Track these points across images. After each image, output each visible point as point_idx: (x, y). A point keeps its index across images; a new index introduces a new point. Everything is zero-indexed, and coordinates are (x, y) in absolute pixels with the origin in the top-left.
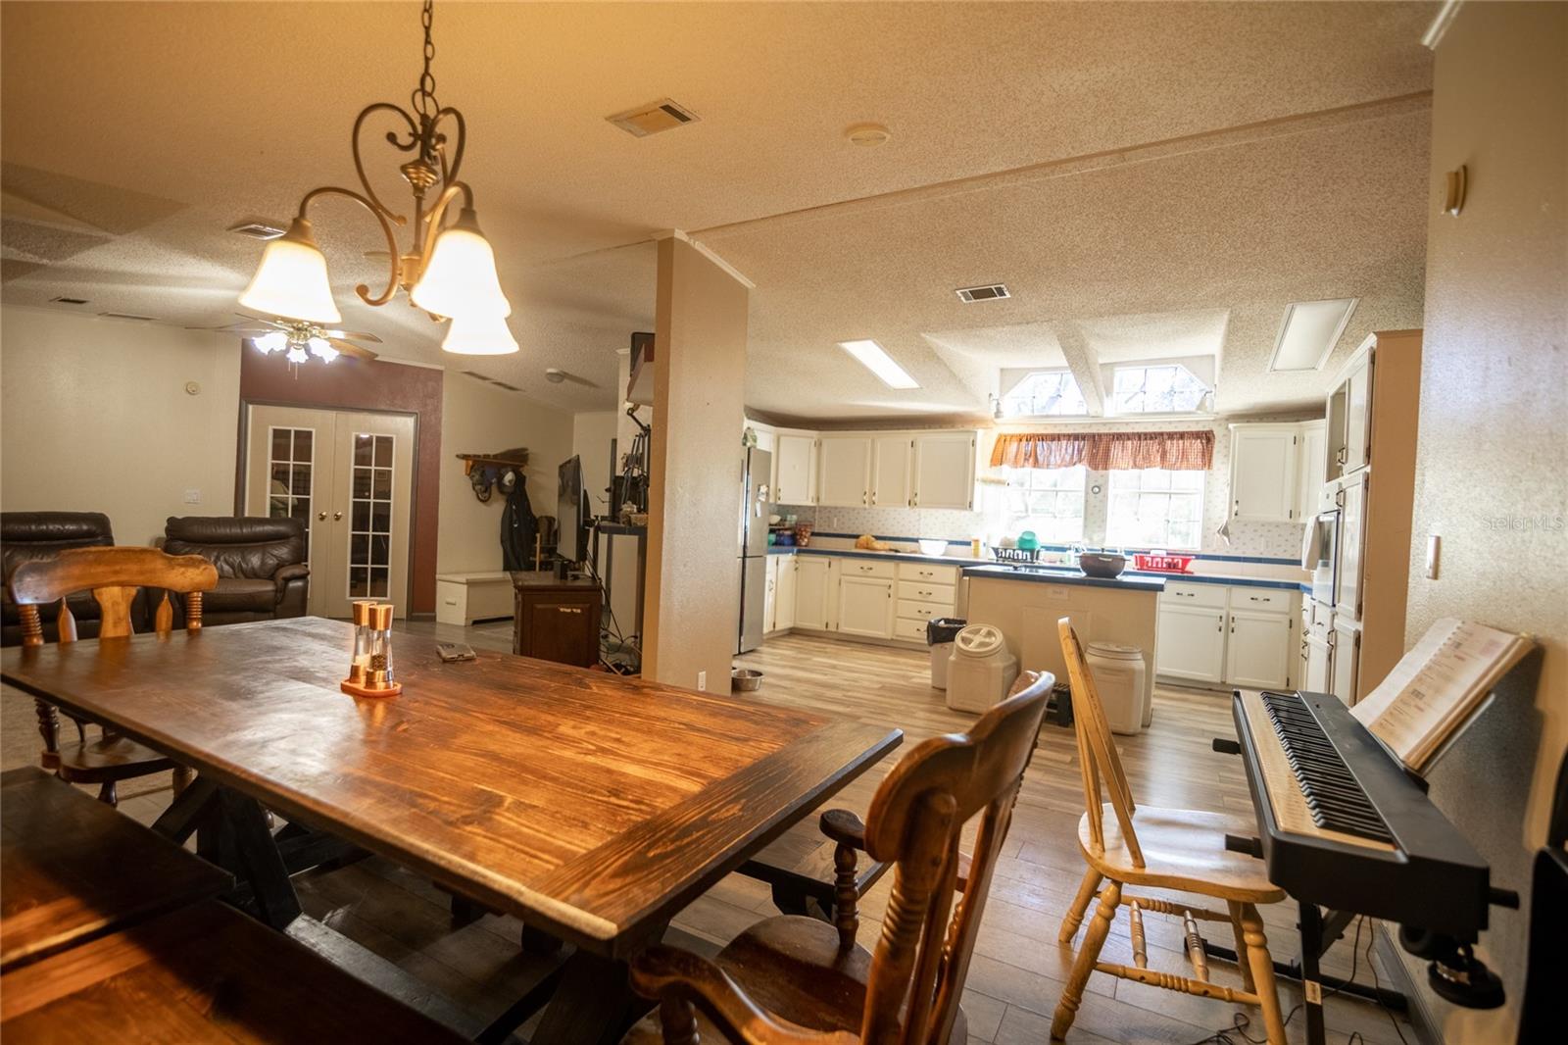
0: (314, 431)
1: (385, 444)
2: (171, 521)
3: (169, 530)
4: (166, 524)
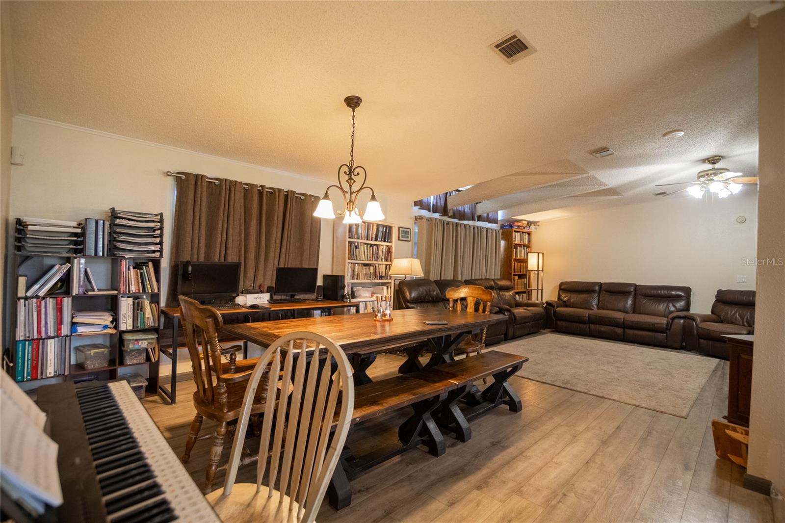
2: (720, 292)
3: (717, 296)
4: (716, 293)
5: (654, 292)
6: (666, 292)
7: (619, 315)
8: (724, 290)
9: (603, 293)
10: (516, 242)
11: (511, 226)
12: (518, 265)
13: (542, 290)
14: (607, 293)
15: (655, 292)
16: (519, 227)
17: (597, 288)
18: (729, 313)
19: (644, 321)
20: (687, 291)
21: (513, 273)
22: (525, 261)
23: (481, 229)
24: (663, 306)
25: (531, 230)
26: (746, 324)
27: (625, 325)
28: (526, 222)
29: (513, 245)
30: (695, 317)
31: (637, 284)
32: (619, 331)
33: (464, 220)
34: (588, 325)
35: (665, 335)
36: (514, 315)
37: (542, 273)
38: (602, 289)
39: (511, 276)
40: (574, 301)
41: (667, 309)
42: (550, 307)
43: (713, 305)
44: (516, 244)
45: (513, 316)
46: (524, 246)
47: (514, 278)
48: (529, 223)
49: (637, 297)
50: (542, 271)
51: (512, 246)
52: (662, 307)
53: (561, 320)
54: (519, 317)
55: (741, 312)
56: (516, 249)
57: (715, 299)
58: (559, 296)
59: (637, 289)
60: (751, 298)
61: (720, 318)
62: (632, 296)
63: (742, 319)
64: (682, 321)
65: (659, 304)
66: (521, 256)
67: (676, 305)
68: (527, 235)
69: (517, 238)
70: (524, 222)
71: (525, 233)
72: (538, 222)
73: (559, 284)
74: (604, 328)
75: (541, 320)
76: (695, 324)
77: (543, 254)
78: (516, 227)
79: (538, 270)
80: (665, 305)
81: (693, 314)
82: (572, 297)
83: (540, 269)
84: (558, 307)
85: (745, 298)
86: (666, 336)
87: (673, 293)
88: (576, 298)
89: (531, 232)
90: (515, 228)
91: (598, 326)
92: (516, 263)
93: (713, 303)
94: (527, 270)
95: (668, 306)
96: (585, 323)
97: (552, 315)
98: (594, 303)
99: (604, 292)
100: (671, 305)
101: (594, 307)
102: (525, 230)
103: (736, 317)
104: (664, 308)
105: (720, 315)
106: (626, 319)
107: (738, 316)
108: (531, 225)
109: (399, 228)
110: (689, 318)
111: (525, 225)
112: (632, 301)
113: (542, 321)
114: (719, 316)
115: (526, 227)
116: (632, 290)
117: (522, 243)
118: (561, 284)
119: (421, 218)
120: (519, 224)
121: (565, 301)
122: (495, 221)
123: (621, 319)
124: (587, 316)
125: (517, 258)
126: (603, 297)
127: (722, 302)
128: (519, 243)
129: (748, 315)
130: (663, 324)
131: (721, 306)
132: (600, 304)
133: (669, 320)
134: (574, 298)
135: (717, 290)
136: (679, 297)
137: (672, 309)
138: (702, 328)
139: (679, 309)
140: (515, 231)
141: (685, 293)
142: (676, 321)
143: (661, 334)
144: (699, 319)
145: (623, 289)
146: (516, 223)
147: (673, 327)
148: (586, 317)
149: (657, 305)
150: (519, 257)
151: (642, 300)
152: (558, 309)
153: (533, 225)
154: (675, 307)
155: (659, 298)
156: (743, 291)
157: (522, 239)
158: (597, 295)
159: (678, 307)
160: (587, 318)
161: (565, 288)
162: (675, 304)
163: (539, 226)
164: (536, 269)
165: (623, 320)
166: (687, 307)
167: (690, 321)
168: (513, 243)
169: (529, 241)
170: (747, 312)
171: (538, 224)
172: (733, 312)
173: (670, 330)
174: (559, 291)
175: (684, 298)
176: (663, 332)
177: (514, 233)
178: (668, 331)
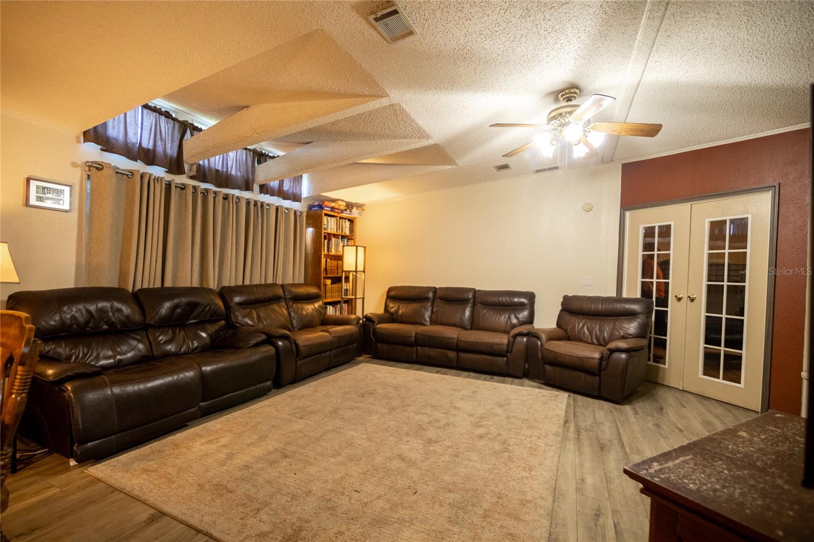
0: (672, 224)
1: (741, 226)
2: (566, 298)
3: (563, 304)
4: (562, 300)
5: (494, 299)
6: (508, 299)
7: (451, 333)
8: (570, 295)
9: (437, 302)
10: (329, 231)
11: (321, 207)
12: (332, 263)
13: (363, 299)
14: (442, 301)
15: (496, 299)
16: (333, 209)
17: (431, 295)
18: (577, 326)
19: (481, 341)
20: (531, 296)
21: (323, 275)
22: (340, 258)
23: (262, 206)
24: (505, 317)
25: (353, 216)
26: (595, 341)
27: (460, 348)
28: (344, 204)
29: (323, 235)
30: (540, 333)
31: (477, 289)
32: (452, 354)
33: (227, 186)
34: (415, 348)
35: (505, 359)
36: (296, 345)
37: (363, 274)
38: (437, 296)
39: (320, 279)
40: (403, 313)
41: (509, 321)
42: (368, 323)
43: (559, 315)
44: (329, 234)
45: (293, 346)
46: (343, 237)
47: (324, 282)
48: (350, 206)
49: (476, 306)
50: (364, 271)
51: (321, 236)
52: (502, 319)
53: (382, 342)
54: (303, 346)
55: (589, 325)
56: (330, 240)
57: (560, 308)
58: (386, 306)
59: (476, 295)
60: (600, 307)
61: (567, 333)
62: (470, 305)
63: (591, 334)
64: (525, 339)
65: (500, 315)
66: (337, 250)
67: (519, 316)
68: (348, 223)
69: (330, 225)
70: (340, 203)
71: (345, 219)
72: (364, 205)
73: (386, 289)
74: (434, 352)
75: (354, 343)
76: (539, 343)
77: (365, 248)
78: (329, 209)
79: (356, 271)
80: (507, 316)
81: (537, 329)
82: (401, 307)
83: (360, 268)
84: (380, 323)
85: (593, 306)
86: (507, 360)
87: (516, 300)
88: (405, 309)
89: (355, 218)
90: (327, 210)
91: (426, 349)
92: (328, 260)
93: (558, 313)
94: (343, 271)
95: (509, 317)
96: (411, 345)
97: (372, 334)
98: (427, 315)
99: (439, 301)
100: (513, 316)
101: (426, 321)
102: (344, 215)
103: (584, 331)
104: (506, 320)
105: (567, 330)
106: (459, 339)
107: (586, 331)
108: (353, 208)
109: (28, 180)
110: (533, 336)
111: (342, 208)
112: (470, 312)
113: (355, 345)
114: (565, 330)
115: (346, 210)
116: (471, 297)
117: (339, 232)
118: (390, 290)
119: (98, 167)
120: (333, 204)
121: (392, 314)
122: (296, 198)
123: (455, 338)
124: (414, 335)
125: (330, 254)
126: (437, 306)
127: (568, 311)
128: (335, 232)
129: (597, 328)
130: (502, 344)
131: (568, 317)
132: (433, 317)
133: (510, 338)
134: (402, 309)
135: (563, 296)
136: (523, 304)
137: (514, 321)
138: (547, 350)
139: (522, 321)
140: (326, 215)
141: (528, 300)
142: (519, 339)
143: (501, 358)
144: (544, 337)
145: (460, 296)
146: (326, 203)
147: (515, 347)
148: (412, 337)
149: (498, 317)
150: (333, 252)
151: (481, 310)
152: (378, 326)
153: (355, 208)
154: (517, 318)
155: (501, 307)
156: (590, 297)
157: (338, 226)
158: (430, 304)
159: (520, 319)
160: (413, 339)
161: (395, 295)
162: (517, 315)
163: (364, 210)
164: (354, 270)
165: (456, 340)
166: (530, 320)
167: (534, 339)
168: (323, 231)
169: (352, 230)
170: (596, 325)
171: (364, 208)
172: (581, 325)
173: (511, 352)
174: (387, 299)
175: (528, 307)
176: (503, 356)
177: (325, 218)
178: (508, 354)
